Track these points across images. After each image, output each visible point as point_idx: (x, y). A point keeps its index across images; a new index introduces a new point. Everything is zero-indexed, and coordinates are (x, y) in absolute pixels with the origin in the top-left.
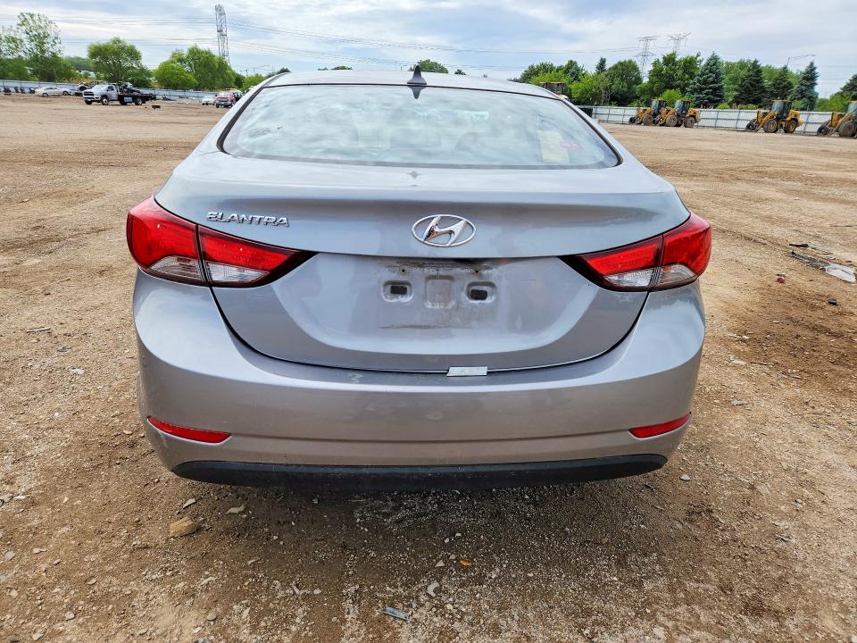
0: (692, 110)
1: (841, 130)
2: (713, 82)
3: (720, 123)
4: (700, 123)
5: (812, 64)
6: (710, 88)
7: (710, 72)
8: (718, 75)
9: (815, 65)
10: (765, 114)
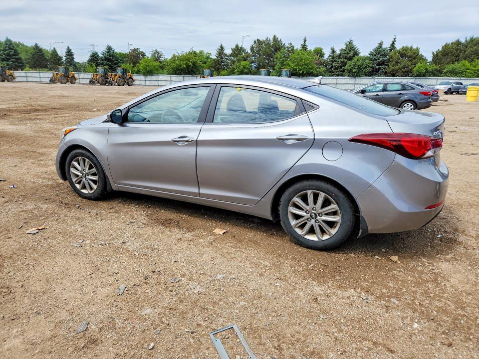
0: (8, 72)
1: (100, 81)
2: (14, 55)
3: (29, 79)
4: (17, 80)
5: (68, 47)
6: (13, 59)
7: (10, 49)
8: (16, 51)
9: (70, 48)
10: (57, 74)
